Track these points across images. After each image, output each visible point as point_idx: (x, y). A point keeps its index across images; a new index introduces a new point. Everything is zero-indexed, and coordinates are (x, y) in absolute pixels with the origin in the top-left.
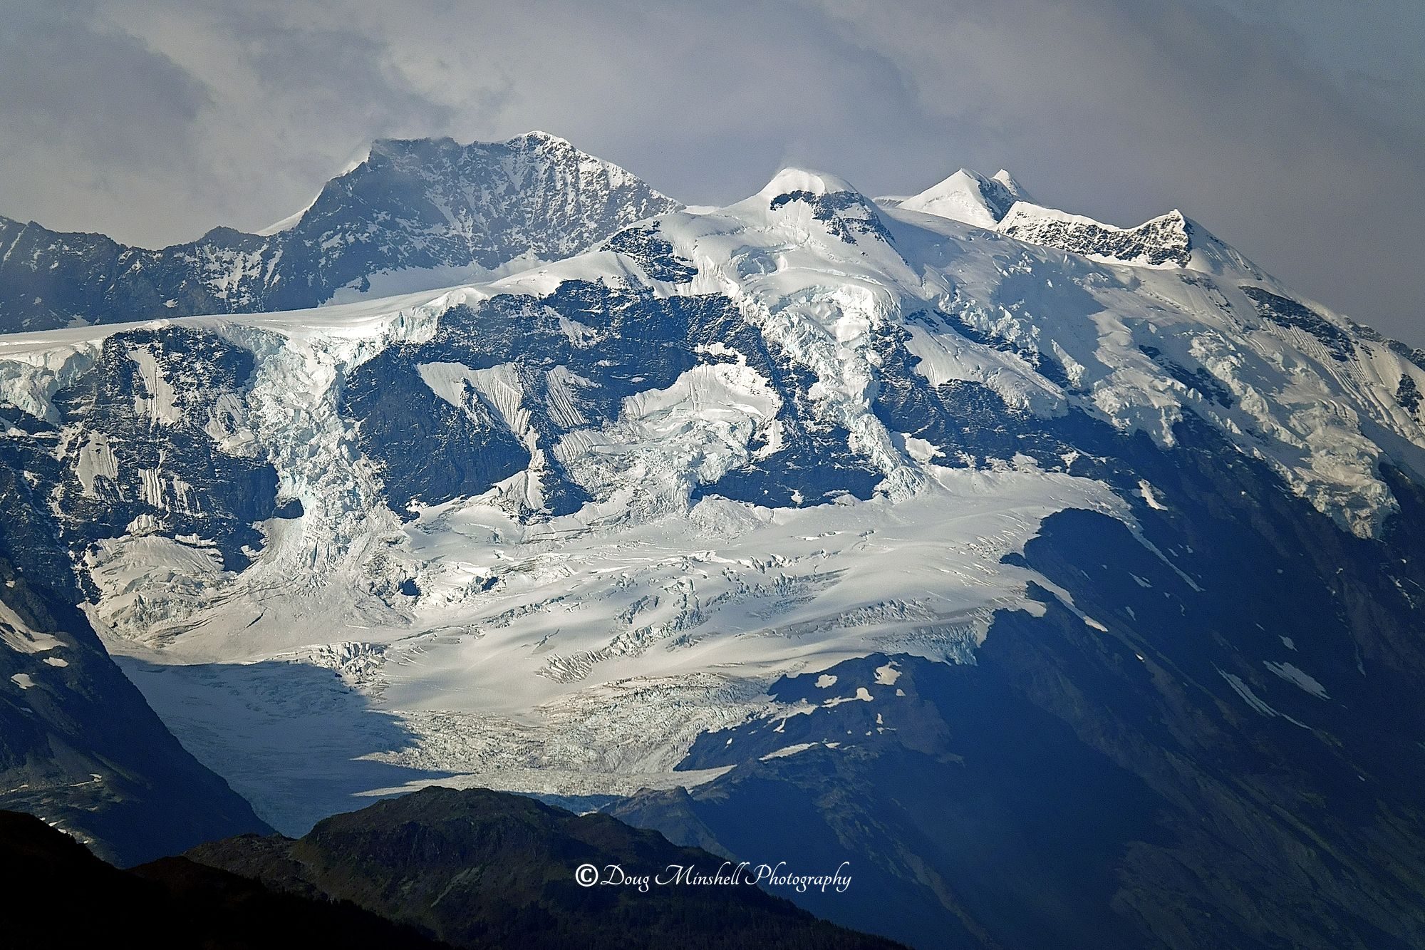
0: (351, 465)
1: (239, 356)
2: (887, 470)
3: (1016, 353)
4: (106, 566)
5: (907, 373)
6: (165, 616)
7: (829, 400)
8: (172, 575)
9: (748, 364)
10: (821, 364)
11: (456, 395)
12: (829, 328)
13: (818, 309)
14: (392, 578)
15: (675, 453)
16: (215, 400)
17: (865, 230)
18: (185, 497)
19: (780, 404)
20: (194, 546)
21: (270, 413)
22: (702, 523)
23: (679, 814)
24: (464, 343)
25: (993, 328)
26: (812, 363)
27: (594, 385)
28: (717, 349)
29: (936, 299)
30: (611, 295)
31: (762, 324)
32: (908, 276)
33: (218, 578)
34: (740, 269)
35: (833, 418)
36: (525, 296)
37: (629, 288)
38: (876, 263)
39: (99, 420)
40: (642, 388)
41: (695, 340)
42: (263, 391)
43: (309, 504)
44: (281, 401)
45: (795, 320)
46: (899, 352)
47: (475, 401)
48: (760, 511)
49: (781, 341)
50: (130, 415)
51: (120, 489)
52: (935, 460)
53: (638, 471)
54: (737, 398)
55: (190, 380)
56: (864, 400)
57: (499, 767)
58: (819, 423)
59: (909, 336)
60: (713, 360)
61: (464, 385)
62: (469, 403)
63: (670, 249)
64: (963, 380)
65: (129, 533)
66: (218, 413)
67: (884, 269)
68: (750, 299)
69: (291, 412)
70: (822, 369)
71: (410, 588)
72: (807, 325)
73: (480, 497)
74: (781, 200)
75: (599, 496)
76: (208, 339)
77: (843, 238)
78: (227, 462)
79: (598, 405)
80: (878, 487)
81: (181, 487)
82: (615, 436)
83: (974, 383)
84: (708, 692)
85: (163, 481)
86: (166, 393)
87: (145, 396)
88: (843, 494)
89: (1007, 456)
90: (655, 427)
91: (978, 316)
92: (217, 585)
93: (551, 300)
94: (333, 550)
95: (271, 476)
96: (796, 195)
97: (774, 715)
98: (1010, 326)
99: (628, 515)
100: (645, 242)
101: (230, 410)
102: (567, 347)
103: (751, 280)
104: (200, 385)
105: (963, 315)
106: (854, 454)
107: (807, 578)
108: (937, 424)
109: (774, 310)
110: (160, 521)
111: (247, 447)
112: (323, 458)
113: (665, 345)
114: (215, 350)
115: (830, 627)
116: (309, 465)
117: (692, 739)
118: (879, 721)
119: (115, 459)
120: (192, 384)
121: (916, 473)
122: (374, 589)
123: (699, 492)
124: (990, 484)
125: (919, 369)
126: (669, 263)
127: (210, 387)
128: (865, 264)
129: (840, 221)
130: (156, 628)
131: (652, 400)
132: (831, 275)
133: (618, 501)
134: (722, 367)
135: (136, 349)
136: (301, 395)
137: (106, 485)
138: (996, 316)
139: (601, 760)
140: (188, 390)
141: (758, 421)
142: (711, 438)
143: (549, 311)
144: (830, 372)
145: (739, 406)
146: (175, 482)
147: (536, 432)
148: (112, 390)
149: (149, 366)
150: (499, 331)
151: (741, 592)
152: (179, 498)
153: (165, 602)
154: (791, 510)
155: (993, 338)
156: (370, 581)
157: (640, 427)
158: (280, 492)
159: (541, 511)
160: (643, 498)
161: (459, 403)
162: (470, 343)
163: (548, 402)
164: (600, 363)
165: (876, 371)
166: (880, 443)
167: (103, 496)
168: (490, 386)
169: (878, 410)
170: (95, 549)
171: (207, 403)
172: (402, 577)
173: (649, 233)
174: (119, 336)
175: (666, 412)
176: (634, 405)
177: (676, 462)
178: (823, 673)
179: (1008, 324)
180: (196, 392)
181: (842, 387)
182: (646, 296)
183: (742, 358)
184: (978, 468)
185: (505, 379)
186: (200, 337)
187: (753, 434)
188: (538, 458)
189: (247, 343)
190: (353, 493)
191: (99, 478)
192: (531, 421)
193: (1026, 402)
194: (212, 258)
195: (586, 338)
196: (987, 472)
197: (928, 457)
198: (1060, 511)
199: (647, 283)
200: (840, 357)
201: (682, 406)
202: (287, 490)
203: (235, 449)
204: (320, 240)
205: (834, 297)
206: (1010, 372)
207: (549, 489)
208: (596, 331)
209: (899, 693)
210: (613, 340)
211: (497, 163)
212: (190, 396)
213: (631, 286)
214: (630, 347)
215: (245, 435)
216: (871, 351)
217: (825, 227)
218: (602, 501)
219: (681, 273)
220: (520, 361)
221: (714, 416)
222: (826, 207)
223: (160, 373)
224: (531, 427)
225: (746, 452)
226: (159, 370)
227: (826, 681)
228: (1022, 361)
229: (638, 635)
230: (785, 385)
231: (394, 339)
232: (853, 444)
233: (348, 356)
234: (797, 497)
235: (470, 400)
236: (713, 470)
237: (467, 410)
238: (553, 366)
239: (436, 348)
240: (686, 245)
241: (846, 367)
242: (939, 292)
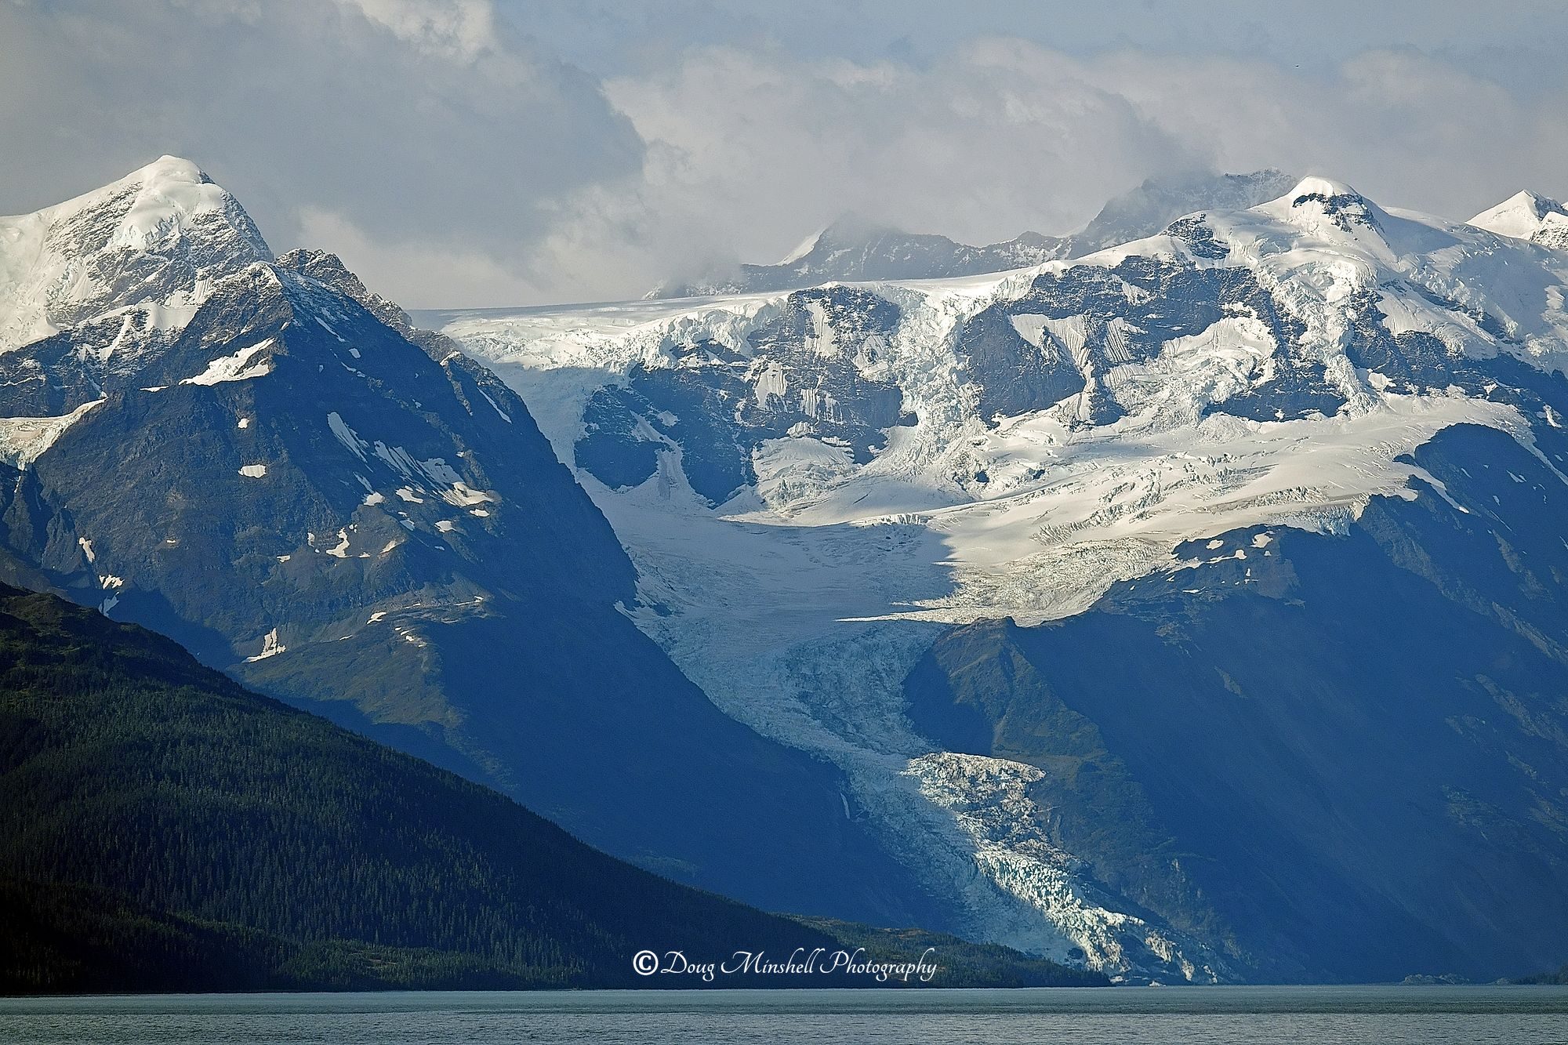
0: (957, 388)
1: (888, 309)
2: (1349, 396)
3: (1466, 313)
4: (766, 459)
5: (1374, 326)
6: (801, 495)
7: (1313, 344)
8: (812, 465)
9: (1259, 318)
10: (1311, 318)
11: (1035, 338)
12: (1322, 293)
13: (1316, 278)
14: (971, 469)
15: (1194, 381)
16: (864, 340)
17: (1360, 222)
18: (832, 410)
19: (1275, 346)
20: (835, 446)
21: (905, 349)
22: (1205, 433)
23: (999, 636)
24: (1047, 300)
25: (1450, 294)
26: (1304, 318)
27: (1143, 332)
28: (1238, 306)
29: (1407, 272)
30: (1162, 267)
31: (1272, 289)
32: (1388, 256)
33: (846, 468)
34: (1260, 250)
35: (1314, 358)
36: (1098, 267)
37: (1176, 262)
38: (1365, 246)
39: (777, 353)
40: (1180, 334)
41: (1223, 300)
42: (904, 335)
43: (922, 415)
44: (915, 341)
45: (1296, 286)
46: (1369, 310)
47: (1049, 342)
48: (1252, 424)
49: (1283, 301)
50: (800, 350)
51: (786, 404)
52: (1388, 389)
53: (1164, 394)
54: (1246, 342)
55: (847, 325)
56: (1339, 345)
57: (958, 604)
58: (1304, 361)
59: (1380, 298)
60: (1234, 315)
61: (1044, 330)
62: (1045, 343)
63: (1211, 234)
64: (1416, 330)
65: (788, 435)
66: (865, 349)
67: (1370, 250)
68: (1265, 271)
69: (919, 350)
70: (1312, 322)
71: (982, 477)
72: (1304, 290)
73: (1044, 412)
74: (1302, 200)
75: (1133, 412)
76: (864, 296)
77: (1342, 228)
78: (867, 384)
79: (1144, 346)
80: (1342, 408)
81: (830, 401)
82: (1154, 368)
83: (1424, 333)
84: (1129, 552)
85: (818, 397)
86: (829, 334)
87: (812, 337)
88: (1314, 412)
89: (1443, 387)
90: (1184, 362)
91: (1439, 285)
92: (844, 473)
93: (1116, 271)
94: (934, 448)
95: (899, 396)
96: (1312, 197)
97: (1171, 569)
98: (1462, 293)
99: (1151, 426)
100: (1193, 229)
101: (875, 348)
102: (1125, 304)
103: (1267, 258)
104: (854, 329)
105: (1427, 285)
106: (1327, 383)
107: (1244, 471)
108: (1392, 363)
109: (1281, 279)
110: (812, 427)
111: (881, 374)
112: (939, 382)
113: (1199, 303)
114: (869, 304)
115: (1247, 506)
116: (926, 387)
117: (1108, 586)
118: (1248, 574)
119: (786, 383)
120: (848, 329)
121: (1371, 398)
122: (956, 478)
123: (1208, 410)
124: (1426, 407)
125: (1385, 323)
126: (1210, 244)
127: (862, 331)
128: (1357, 247)
129: (1342, 215)
130: (791, 504)
131: (1187, 343)
132: (1328, 254)
133: (1147, 415)
134: (1241, 319)
135: (811, 302)
136: (929, 337)
137: (775, 400)
138: (1452, 286)
139: (1037, 600)
140: (845, 332)
141: (1258, 358)
142: (1222, 370)
143: (1116, 278)
144: (1317, 324)
145: (1246, 348)
146: (827, 399)
147: (1092, 365)
148: (789, 332)
149: (818, 312)
150: (1074, 292)
151: (1193, 480)
152: (827, 410)
153: (802, 485)
154: (1274, 423)
155: (1449, 301)
156: (954, 472)
157: (1173, 362)
158: (902, 407)
159: (1086, 422)
160: (1165, 414)
161: (1037, 343)
162: (1052, 301)
163: (1105, 344)
164: (1148, 316)
165: (1352, 324)
166: (1347, 376)
167: (771, 408)
168: (1064, 330)
169: (1351, 353)
170: (759, 447)
171: (858, 341)
172: (977, 469)
173: (1196, 222)
174: (799, 293)
175: (1193, 352)
176: (1169, 348)
177: (1193, 388)
178: (1213, 539)
179: (1462, 292)
180: (851, 334)
181: (1325, 335)
182: (1189, 268)
183: (1254, 314)
184: (1420, 395)
185: (1075, 328)
186: (859, 294)
187: (1254, 368)
188: (1091, 383)
189: (897, 300)
190: (956, 408)
191: (771, 395)
192: (1089, 358)
193: (1462, 348)
194: (1022, 253)
195: (1139, 298)
196: (1426, 398)
197: (1383, 387)
198: (1453, 424)
199: (1191, 259)
200: (1326, 314)
201: (1204, 348)
202: (907, 406)
203: (872, 375)
204: (1101, 241)
205: (1328, 270)
206: (1453, 326)
207: (1095, 406)
208: (1148, 293)
209: (1267, 553)
210: (1160, 300)
211: (1242, 189)
212: (845, 337)
213: (1177, 260)
214: (1173, 304)
215: (882, 365)
216: (1350, 309)
217: (1330, 220)
218: (1135, 415)
219: (1218, 252)
220: (1087, 314)
221: (1227, 355)
222: (1334, 205)
223: (827, 320)
224: (1089, 361)
225: (1246, 381)
226: (826, 317)
227: (1214, 545)
228: (1469, 318)
229: (1111, 511)
230: (1283, 333)
231: (1001, 297)
232: (1327, 377)
233: (968, 310)
234: (1280, 415)
235: (1046, 340)
236: (1221, 394)
237: (1042, 349)
238: (1113, 318)
239: (1026, 304)
240: (1222, 232)
241: (1329, 321)
242: (1410, 267)
